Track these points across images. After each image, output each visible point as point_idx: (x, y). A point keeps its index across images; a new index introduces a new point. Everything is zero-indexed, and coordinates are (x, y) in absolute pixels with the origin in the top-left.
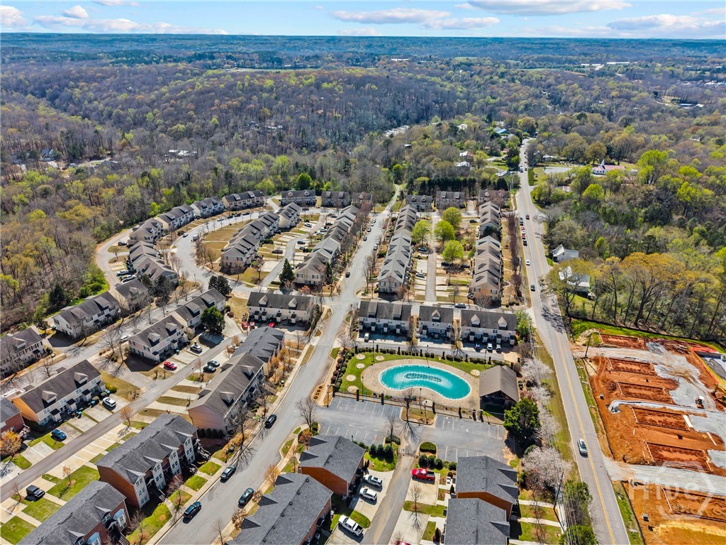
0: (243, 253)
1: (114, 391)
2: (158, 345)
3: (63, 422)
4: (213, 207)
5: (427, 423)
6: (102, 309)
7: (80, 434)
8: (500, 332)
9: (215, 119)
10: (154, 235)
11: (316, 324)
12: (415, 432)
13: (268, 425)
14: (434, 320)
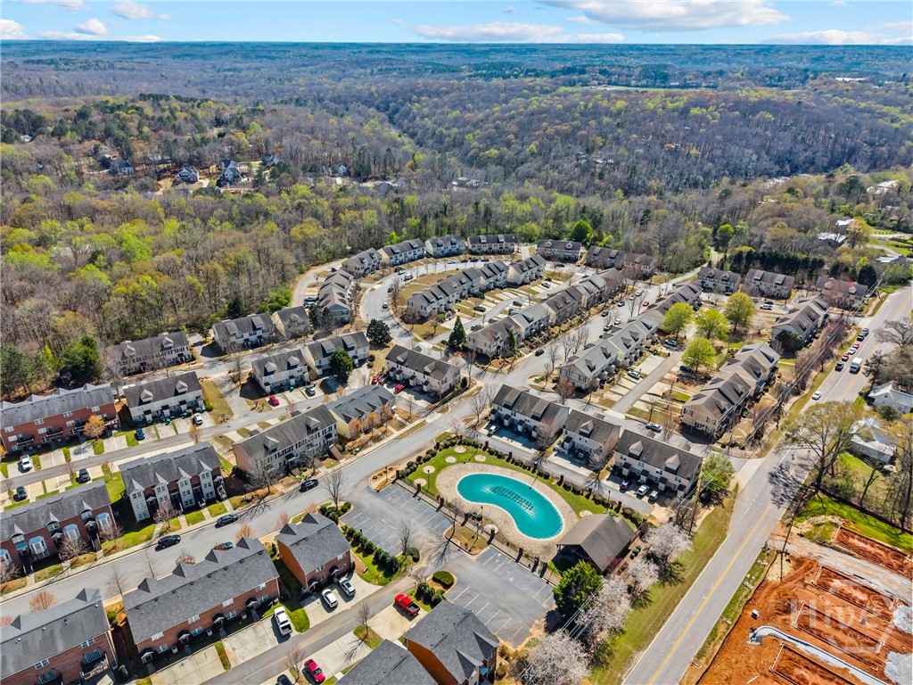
0: (428, 301)
1: (209, 410)
2: (272, 376)
3: (152, 424)
4: (450, 247)
5: (470, 551)
6: (255, 328)
7: (156, 439)
8: (666, 475)
9: (533, 147)
10: (366, 266)
11: (451, 399)
12: (446, 556)
13: (304, 489)
14: (581, 433)
